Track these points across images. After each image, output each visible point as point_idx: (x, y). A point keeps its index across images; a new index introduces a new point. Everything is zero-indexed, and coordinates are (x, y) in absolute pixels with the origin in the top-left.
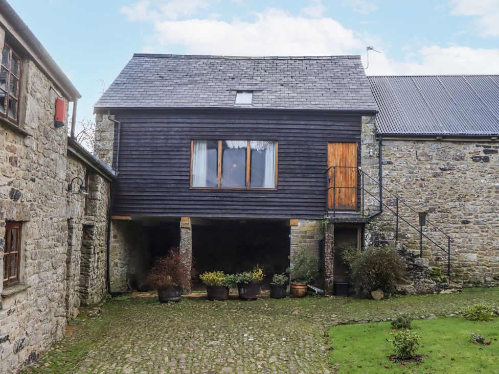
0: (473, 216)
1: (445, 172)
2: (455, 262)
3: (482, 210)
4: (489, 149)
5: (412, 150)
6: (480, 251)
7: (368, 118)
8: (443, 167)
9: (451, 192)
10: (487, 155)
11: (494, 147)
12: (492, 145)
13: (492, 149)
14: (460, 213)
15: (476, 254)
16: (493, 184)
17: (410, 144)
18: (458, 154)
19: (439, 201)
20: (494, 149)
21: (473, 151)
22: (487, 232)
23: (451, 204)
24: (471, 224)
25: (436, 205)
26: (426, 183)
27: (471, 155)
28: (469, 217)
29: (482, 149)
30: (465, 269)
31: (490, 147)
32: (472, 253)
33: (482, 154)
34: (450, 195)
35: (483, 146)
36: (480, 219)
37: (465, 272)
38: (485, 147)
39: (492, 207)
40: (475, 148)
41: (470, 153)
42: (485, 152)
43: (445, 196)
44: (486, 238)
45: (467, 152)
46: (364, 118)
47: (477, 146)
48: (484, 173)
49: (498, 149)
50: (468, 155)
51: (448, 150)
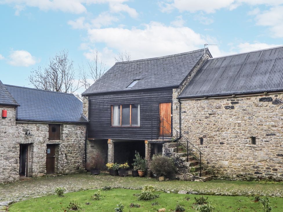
0: (226, 140)
1: (211, 116)
2: (217, 165)
3: (231, 136)
4: (234, 101)
5: (195, 105)
6: (230, 160)
7: (176, 90)
8: (210, 113)
9: (214, 127)
10: (233, 105)
11: (236, 100)
12: (235, 99)
13: (235, 101)
14: (219, 138)
15: (227, 162)
16: (236, 122)
17: (194, 101)
18: (218, 105)
19: (208, 131)
20: (237, 101)
21: (225, 103)
22: (233, 149)
23: (215, 133)
24: (225, 144)
25: (207, 134)
26: (202, 121)
27: (225, 106)
28: (224, 140)
29: (230, 102)
30: (222, 169)
31: (234, 100)
32: (225, 160)
33: (230, 105)
34: (214, 128)
35: (230, 100)
36: (230, 142)
37: (222, 171)
38: (232, 100)
39: (236, 135)
40: (227, 101)
41: (224, 105)
42: (232, 103)
43: (212, 129)
44: (233, 152)
46: (173, 90)
47: (228, 100)
48: (232, 115)
49: (239, 102)
50: (223, 105)
51: (212, 103)
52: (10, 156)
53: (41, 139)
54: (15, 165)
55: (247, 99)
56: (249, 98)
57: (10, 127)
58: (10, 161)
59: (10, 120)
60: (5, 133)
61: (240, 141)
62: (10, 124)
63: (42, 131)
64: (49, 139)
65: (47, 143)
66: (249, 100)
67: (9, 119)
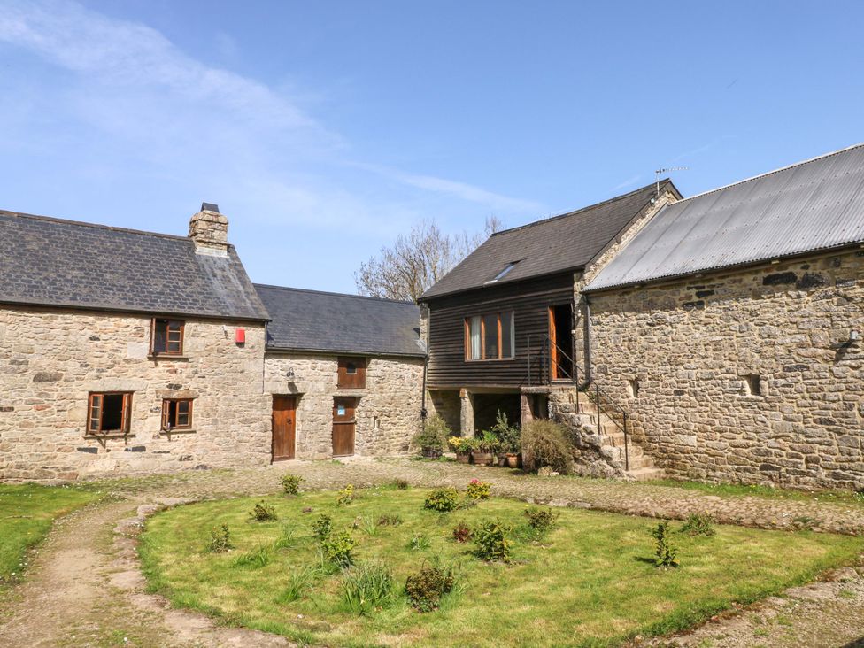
0: (688, 384)
1: (653, 328)
2: (670, 445)
3: (699, 375)
4: (703, 290)
5: (618, 305)
6: (699, 433)
7: (579, 274)
8: (650, 321)
9: (661, 354)
10: (701, 299)
11: (708, 287)
12: (706, 285)
13: (706, 289)
14: (673, 379)
15: (695, 437)
16: (710, 338)
17: (617, 297)
18: (666, 302)
19: (649, 365)
20: (709, 289)
21: (683, 296)
22: (706, 406)
23: (662, 369)
24: (686, 395)
25: (644, 371)
26: (633, 343)
27: (682, 302)
28: (683, 385)
29: (694, 292)
30: (682, 456)
31: (704, 287)
32: (689, 434)
33: (695, 299)
34: (660, 357)
35: (695, 287)
36: (697, 388)
37: (683, 460)
38: (697, 288)
39: (711, 371)
40: (686, 291)
41: (680, 300)
42: (698, 295)
43: (655, 358)
44: (706, 415)
45: (676, 298)
46: (575, 275)
47: (689, 288)
48: (699, 324)
49: (715, 289)
50: (678, 302)
51: (655, 298)
52: (253, 416)
53: (321, 386)
54: (262, 434)
55: (734, 282)
56: (738, 278)
57: (251, 362)
58: (253, 425)
59: (253, 347)
60: (242, 372)
61: (721, 388)
62: (252, 356)
63: (322, 370)
64: (339, 386)
65: (334, 394)
66: (738, 284)
67: (250, 346)
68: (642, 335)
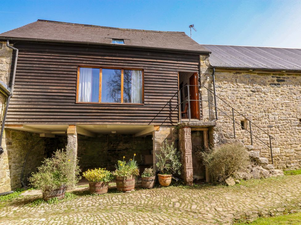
0: (274, 123)
1: (254, 93)
2: (267, 154)
3: (280, 118)
4: (280, 79)
5: (233, 79)
6: (281, 146)
7: (205, 57)
8: (253, 90)
9: (260, 107)
10: (279, 83)
11: (282, 78)
13: (281, 79)
14: (266, 120)
15: (279, 148)
16: (284, 101)
17: (232, 74)
18: (262, 82)
19: (253, 112)
20: (282, 79)
21: (270, 80)
22: (284, 133)
23: (260, 115)
24: (274, 128)
25: (251, 115)
27: (270, 83)
28: (272, 123)
29: (275, 79)
31: (280, 78)
32: (276, 147)
33: (276, 82)
34: (259, 109)
35: (276, 77)
36: (279, 124)
38: (277, 77)
39: (285, 116)
40: (272, 78)
41: (269, 81)
42: (278, 81)
43: (257, 109)
44: (283, 137)
45: (267, 80)
47: (273, 77)
48: (278, 94)
49: (285, 79)
50: (267, 82)
51: (255, 79)
55: (293, 78)
56: (295, 76)
61: (290, 124)
66: (295, 79)
68: (248, 96)
